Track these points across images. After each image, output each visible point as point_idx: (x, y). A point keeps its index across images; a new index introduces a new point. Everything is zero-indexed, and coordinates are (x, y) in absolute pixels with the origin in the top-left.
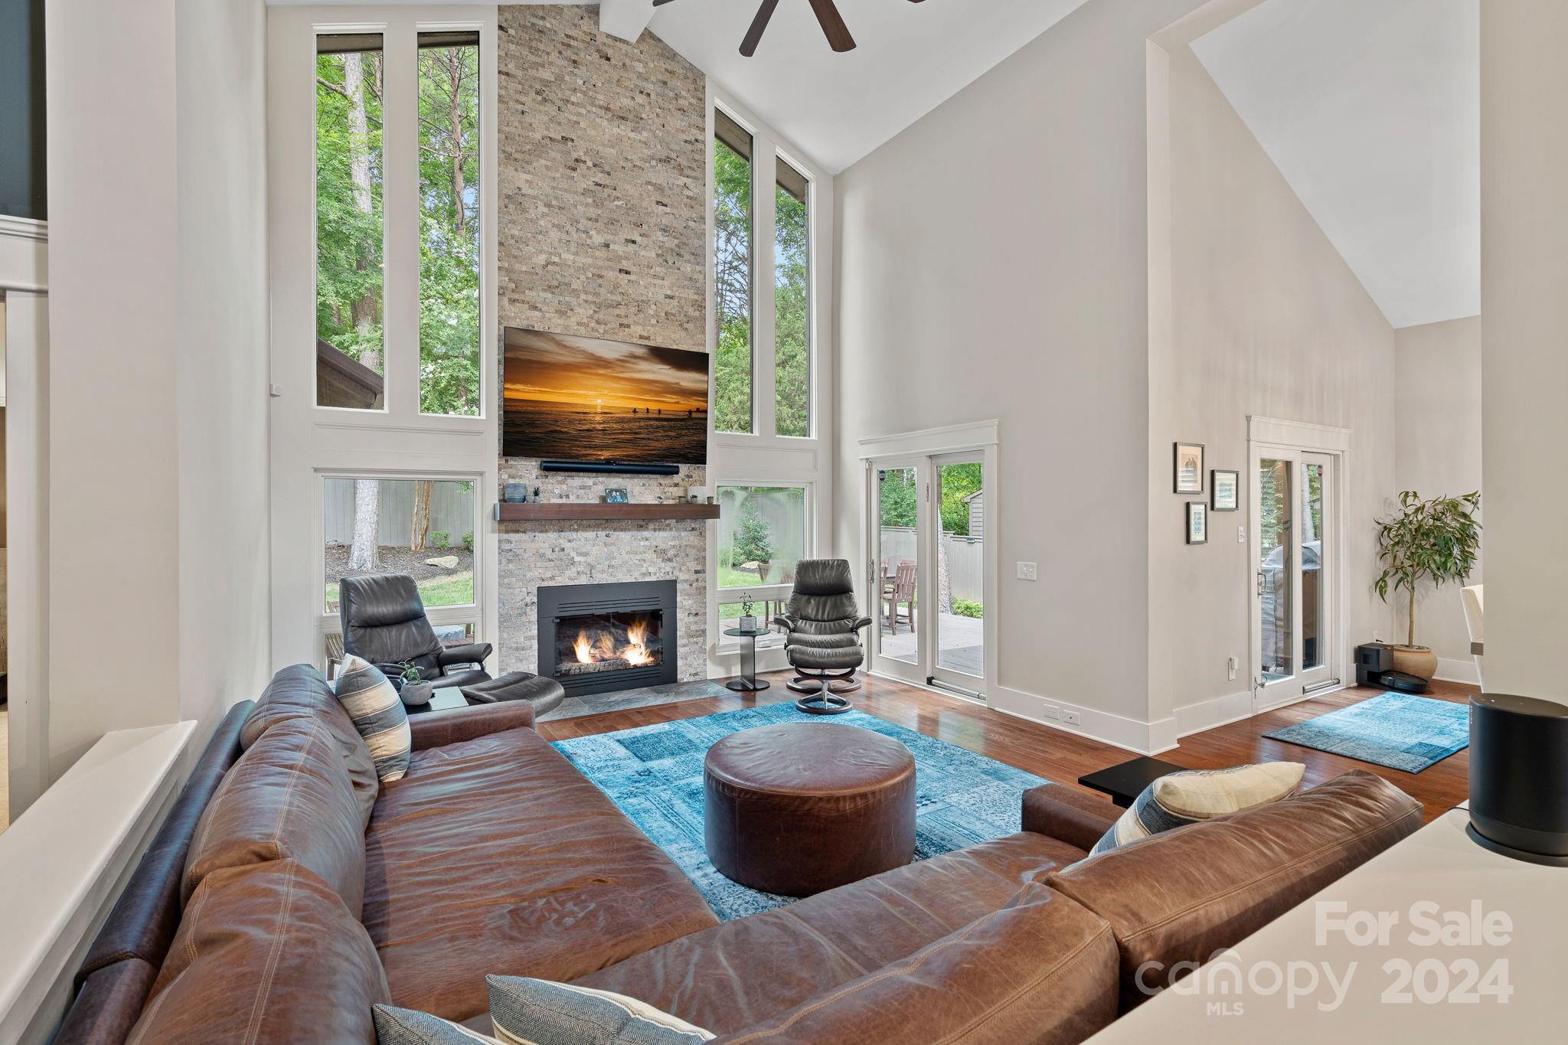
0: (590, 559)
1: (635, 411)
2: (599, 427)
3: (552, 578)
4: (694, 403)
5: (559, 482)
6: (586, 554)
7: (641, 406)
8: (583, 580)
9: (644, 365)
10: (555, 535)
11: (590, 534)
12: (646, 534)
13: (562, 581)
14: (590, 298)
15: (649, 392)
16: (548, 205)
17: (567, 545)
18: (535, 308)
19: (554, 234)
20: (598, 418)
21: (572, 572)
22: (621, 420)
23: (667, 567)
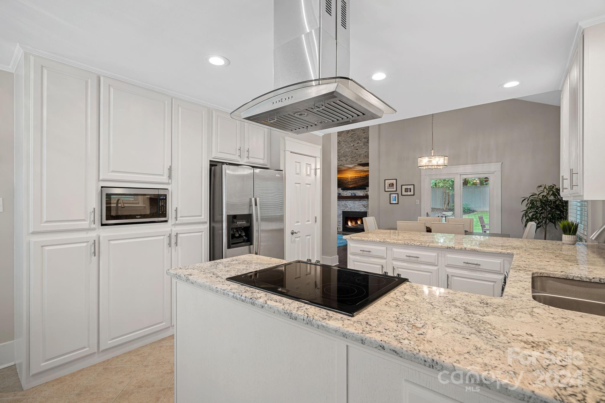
0: (351, 206)
1: (356, 177)
2: (350, 181)
3: (344, 210)
4: (367, 173)
5: (346, 192)
6: (350, 205)
7: (357, 175)
8: (349, 210)
9: (357, 167)
10: (345, 202)
11: (351, 202)
12: (361, 202)
13: (346, 210)
14: (351, 156)
15: (358, 172)
16: (344, 142)
17: (347, 203)
18: (342, 161)
19: (345, 146)
20: (350, 179)
21: (348, 209)
22: (353, 179)
23: (365, 209)
